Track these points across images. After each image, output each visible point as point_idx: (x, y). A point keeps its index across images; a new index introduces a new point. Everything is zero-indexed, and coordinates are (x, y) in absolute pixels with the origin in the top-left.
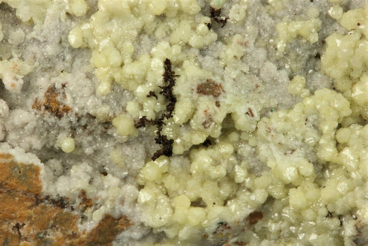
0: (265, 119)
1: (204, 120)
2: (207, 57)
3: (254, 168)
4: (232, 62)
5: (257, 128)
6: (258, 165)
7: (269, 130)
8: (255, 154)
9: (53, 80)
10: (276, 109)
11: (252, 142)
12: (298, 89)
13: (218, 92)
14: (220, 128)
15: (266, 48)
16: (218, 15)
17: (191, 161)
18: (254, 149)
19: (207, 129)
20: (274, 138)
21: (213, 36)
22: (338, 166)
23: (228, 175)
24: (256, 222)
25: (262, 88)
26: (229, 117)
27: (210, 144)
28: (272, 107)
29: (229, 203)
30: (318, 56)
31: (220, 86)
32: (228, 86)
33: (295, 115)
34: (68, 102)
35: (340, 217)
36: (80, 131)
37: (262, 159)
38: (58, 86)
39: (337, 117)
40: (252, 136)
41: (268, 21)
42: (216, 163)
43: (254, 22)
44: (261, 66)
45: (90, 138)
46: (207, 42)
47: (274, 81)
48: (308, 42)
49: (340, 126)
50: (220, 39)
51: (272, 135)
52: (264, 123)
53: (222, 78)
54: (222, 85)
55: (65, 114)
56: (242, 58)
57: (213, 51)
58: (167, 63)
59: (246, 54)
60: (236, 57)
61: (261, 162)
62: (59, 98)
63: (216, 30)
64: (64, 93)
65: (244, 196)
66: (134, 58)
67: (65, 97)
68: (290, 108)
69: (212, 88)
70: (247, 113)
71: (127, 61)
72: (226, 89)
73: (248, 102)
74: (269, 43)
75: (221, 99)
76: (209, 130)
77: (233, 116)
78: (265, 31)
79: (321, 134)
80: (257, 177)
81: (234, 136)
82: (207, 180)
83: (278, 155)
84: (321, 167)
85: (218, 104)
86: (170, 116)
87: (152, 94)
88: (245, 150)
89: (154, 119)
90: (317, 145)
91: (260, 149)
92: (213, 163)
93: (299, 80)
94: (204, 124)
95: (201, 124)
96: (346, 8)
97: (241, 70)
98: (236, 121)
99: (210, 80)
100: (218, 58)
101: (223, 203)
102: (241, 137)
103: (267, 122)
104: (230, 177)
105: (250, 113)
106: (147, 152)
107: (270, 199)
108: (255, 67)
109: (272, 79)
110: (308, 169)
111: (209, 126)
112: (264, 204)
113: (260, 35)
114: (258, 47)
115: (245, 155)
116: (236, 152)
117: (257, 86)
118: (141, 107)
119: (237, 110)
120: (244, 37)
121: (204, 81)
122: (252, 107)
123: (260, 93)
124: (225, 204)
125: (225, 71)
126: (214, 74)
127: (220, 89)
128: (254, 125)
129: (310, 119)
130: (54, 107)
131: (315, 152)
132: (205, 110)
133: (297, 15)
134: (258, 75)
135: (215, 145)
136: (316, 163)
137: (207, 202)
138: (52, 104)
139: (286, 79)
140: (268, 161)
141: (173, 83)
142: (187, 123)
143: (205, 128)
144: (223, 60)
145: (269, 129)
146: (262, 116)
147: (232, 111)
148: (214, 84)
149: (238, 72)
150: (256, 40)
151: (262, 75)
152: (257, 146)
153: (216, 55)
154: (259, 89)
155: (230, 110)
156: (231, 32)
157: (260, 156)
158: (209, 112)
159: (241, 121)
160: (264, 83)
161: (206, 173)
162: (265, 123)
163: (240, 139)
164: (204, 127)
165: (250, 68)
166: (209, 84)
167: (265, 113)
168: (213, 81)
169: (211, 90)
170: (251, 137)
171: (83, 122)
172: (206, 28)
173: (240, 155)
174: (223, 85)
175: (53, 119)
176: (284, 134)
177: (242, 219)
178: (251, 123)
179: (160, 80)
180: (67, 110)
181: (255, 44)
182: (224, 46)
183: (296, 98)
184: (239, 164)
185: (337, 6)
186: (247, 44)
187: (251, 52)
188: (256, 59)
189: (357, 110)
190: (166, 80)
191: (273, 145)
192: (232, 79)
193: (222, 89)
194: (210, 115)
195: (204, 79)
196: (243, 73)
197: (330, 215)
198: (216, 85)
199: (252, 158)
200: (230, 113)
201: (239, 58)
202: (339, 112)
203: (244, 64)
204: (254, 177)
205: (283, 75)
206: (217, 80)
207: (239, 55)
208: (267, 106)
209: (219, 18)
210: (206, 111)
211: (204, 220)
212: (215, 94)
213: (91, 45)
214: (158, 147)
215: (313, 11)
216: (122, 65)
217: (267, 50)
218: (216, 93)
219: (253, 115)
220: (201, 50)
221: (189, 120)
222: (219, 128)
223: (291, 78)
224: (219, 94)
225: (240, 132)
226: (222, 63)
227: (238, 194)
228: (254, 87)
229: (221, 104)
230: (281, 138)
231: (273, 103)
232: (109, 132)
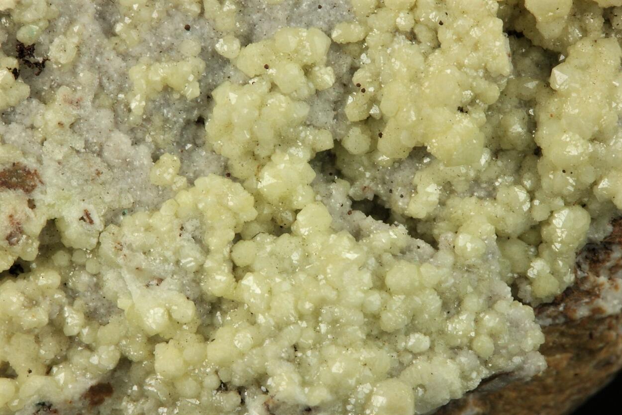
0: (112, 228)
1: (9, 232)
2: (13, 125)
3: (96, 309)
4: (56, 133)
5: (99, 243)
6: (103, 305)
7: (119, 246)
8: (98, 287)
10: (132, 211)
11: (91, 267)
12: (168, 177)
13: (32, 183)
14: (36, 244)
15: (114, 109)
16: (31, 55)
18: (95, 279)
19: (15, 247)
20: (128, 260)
21: (24, 89)
22: (236, 304)
23: (51, 323)
24: (101, 401)
25: (106, 176)
26: (52, 226)
27: (22, 271)
28: (124, 207)
29: (55, 369)
30: (201, 121)
31: (36, 173)
32: (49, 173)
33: (164, 219)
35: (240, 390)
37: (109, 295)
39: (233, 223)
40: (91, 256)
41: (115, 64)
42: (32, 303)
43: (93, 66)
44: (104, 139)
46: (12, 101)
47: (127, 164)
48: (183, 97)
49: (238, 238)
50: (36, 94)
51: (125, 255)
52: (111, 235)
53: (40, 161)
54: (38, 172)
56: (72, 125)
57: (23, 115)
59: (78, 119)
60: (62, 125)
61: (107, 300)
63: (27, 80)
65: (79, 358)
68: (155, 208)
69: (21, 178)
70: (82, 218)
72: (45, 179)
73: (84, 200)
74: (117, 100)
75: (37, 195)
76: (17, 248)
77: (57, 224)
78: (111, 81)
79: (206, 251)
80: (101, 325)
81: (61, 258)
82: (16, 331)
83: (135, 287)
84: (208, 307)
85: (32, 205)
88: (81, 280)
90: (200, 270)
91: (105, 278)
92: (26, 303)
93: (170, 161)
94: (9, 238)
95: (4, 237)
96: (247, 40)
97: (71, 147)
98: (64, 232)
99: (18, 163)
100: (32, 127)
101: (45, 370)
102: (73, 259)
103: (116, 232)
104: (56, 326)
105: (86, 218)
107: (125, 363)
108: (95, 141)
109: (123, 160)
110: (187, 311)
111: (18, 241)
112: (114, 370)
113: (101, 86)
114: (100, 107)
115: (81, 288)
116: (65, 284)
117: (99, 173)
119: (64, 214)
120: (75, 90)
121: (8, 166)
122: (91, 208)
123: (103, 184)
124: (49, 372)
125: (44, 149)
126: (24, 154)
127: (36, 178)
128: (94, 237)
129: (189, 227)
131: (197, 282)
132: (10, 214)
133: (165, 52)
134: (100, 154)
135: (30, 273)
136: (199, 300)
137: (18, 370)
139: (147, 161)
140: (118, 298)
143: (11, 244)
144: (40, 130)
145: (119, 244)
146: (106, 224)
147: (57, 216)
148: (25, 170)
149: (65, 149)
150: (96, 96)
151: (106, 154)
152: (99, 273)
153: (28, 122)
154: (102, 178)
155: (53, 214)
156: (53, 83)
157: (105, 290)
158: (16, 217)
159: (73, 231)
160: (110, 167)
161: (14, 319)
162: (113, 234)
163: (71, 262)
164: (9, 243)
165: (86, 142)
166: (17, 170)
167: (113, 217)
168: (23, 166)
169: (19, 180)
170: (89, 258)
172: (11, 76)
173: (72, 290)
174: (40, 172)
176: (144, 253)
177: (77, 397)
178: (89, 235)
181: (93, 102)
182: (42, 106)
183: (165, 192)
184: (71, 304)
185: (231, 37)
186: (81, 103)
187: (88, 117)
188: (95, 127)
189: (266, 211)
191: (126, 272)
192: (55, 161)
193: (38, 177)
194: (18, 223)
195: (8, 162)
196: (75, 152)
197: (224, 387)
198: (29, 173)
199: (91, 294)
200: (53, 218)
201: (67, 126)
202: (235, 215)
203: (76, 135)
204: (96, 326)
205: (143, 153)
206: (30, 163)
207: (67, 121)
208: (116, 206)
209: (32, 60)
210: (11, 216)
211: (12, 400)
212: (27, 187)
215: (191, 45)
217: (114, 111)
218: (29, 186)
219: (91, 222)
220: (3, 114)
222: (34, 244)
223: (155, 158)
224: (34, 187)
225: (71, 251)
226: (39, 136)
227: (71, 353)
228: (94, 175)
229: (37, 204)
230: (140, 259)
231: (126, 201)
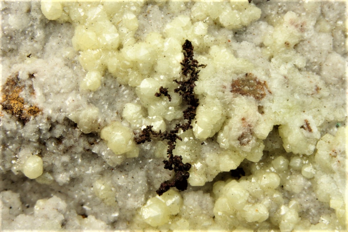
0: (327, 137)
1: (241, 133)
2: (245, 43)
3: (308, 210)
4: (282, 51)
5: (316, 151)
6: (315, 206)
7: (333, 154)
8: (312, 189)
9: (16, 68)
10: (344, 124)
11: (308, 170)
13: (262, 92)
15: (332, 33)
17: (214, 197)
18: (309, 183)
19: (245, 146)
20: (342, 166)
21: (255, 11)
25: (325, 92)
26: (276, 131)
28: (339, 120)
31: (265, 83)
34: (38, 100)
36: (51, 146)
37: (322, 198)
38: (23, 75)
40: (307, 162)
42: (254, 200)
44: (324, 59)
45: (66, 158)
46: (246, 21)
50: (265, 18)
51: (339, 161)
52: (327, 143)
53: (268, 74)
54: (267, 83)
55: (32, 117)
56: (296, 46)
57: (254, 34)
58: (188, 47)
59: (301, 41)
60: (288, 44)
61: (319, 202)
62: (23, 94)
63: (259, 4)
64: (31, 87)
66: (138, 38)
67: (32, 92)
69: (252, 87)
70: (302, 127)
71: (128, 40)
72: (273, 90)
73: (304, 112)
74: (336, 27)
75: (265, 102)
76: (247, 148)
77: (281, 131)
78: (331, 9)
80: (312, 224)
81: (280, 162)
82: (239, 225)
85: (261, 110)
86: (188, 127)
87: (163, 93)
89: (163, 131)
91: (319, 182)
92: (250, 199)
94: (240, 138)
95: (237, 138)
97: (294, 65)
98: (286, 138)
99: (250, 74)
100: (262, 46)
102: (292, 164)
103: (331, 141)
105: (306, 126)
106: (150, 184)
108: (315, 60)
109: (339, 78)
111: (248, 142)
113: (323, 14)
114: (320, 32)
115: (296, 189)
116: (282, 186)
117: (318, 89)
118: (145, 112)
119: (288, 121)
120: (300, 15)
121: (241, 76)
122: (309, 118)
123: (321, 98)
125: (272, 64)
127: (265, 88)
128: (312, 144)
130: (16, 107)
132: (242, 117)
134: (319, 73)
138: (12, 103)
140: (330, 199)
141: (195, 77)
142: (213, 139)
143: (242, 144)
144: (268, 48)
145: (333, 151)
146: (323, 132)
147: (282, 123)
148: (256, 80)
149: (289, 66)
150: (318, 22)
151: (324, 73)
152: (313, 178)
153: (258, 40)
154: (321, 93)
155: (279, 120)
156: (280, 9)
157: (318, 192)
158: (247, 120)
160: (327, 84)
161: (238, 213)
162: (329, 142)
163: (289, 167)
164: (240, 143)
165: (308, 61)
166: (248, 80)
167: (327, 129)
168: (255, 76)
169: (251, 89)
170: (305, 164)
171: (58, 132)
173: (288, 192)
174: (269, 84)
175: (14, 125)
178: (308, 142)
179: (177, 71)
180: (35, 111)
181: (315, 26)
182: (270, 28)
184: (287, 204)
186: (305, 27)
187: (310, 39)
188: (316, 49)
190: (184, 72)
191: (338, 177)
192: (282, 75)
193: (267, 88)
194: (249, 126)
195: (242, 73)
196: (297, 70)
198: (259, 83)
199: (305, 196)
200: (278, 124)
201: (292, 46)
203: (299, 54)
204: (308, 224)
206: (261, 76)
207: (293, 42)
208: (331, 118)
210: (243, 119)
212: (257, 95)
213: (74, 17)
214: (166, 175)
216: (120, 47)
217: (333, 36)
218: (259, 94)
219: (310, 130)
220: (236, 33)
221: (217, 134)
222: (261, 146)
224: (263, 95)
225: (289, 156)
226: (268, 52)
228: (313, 90)
229: (266, 111)
231: (341, 115)
232: (95, 149)
